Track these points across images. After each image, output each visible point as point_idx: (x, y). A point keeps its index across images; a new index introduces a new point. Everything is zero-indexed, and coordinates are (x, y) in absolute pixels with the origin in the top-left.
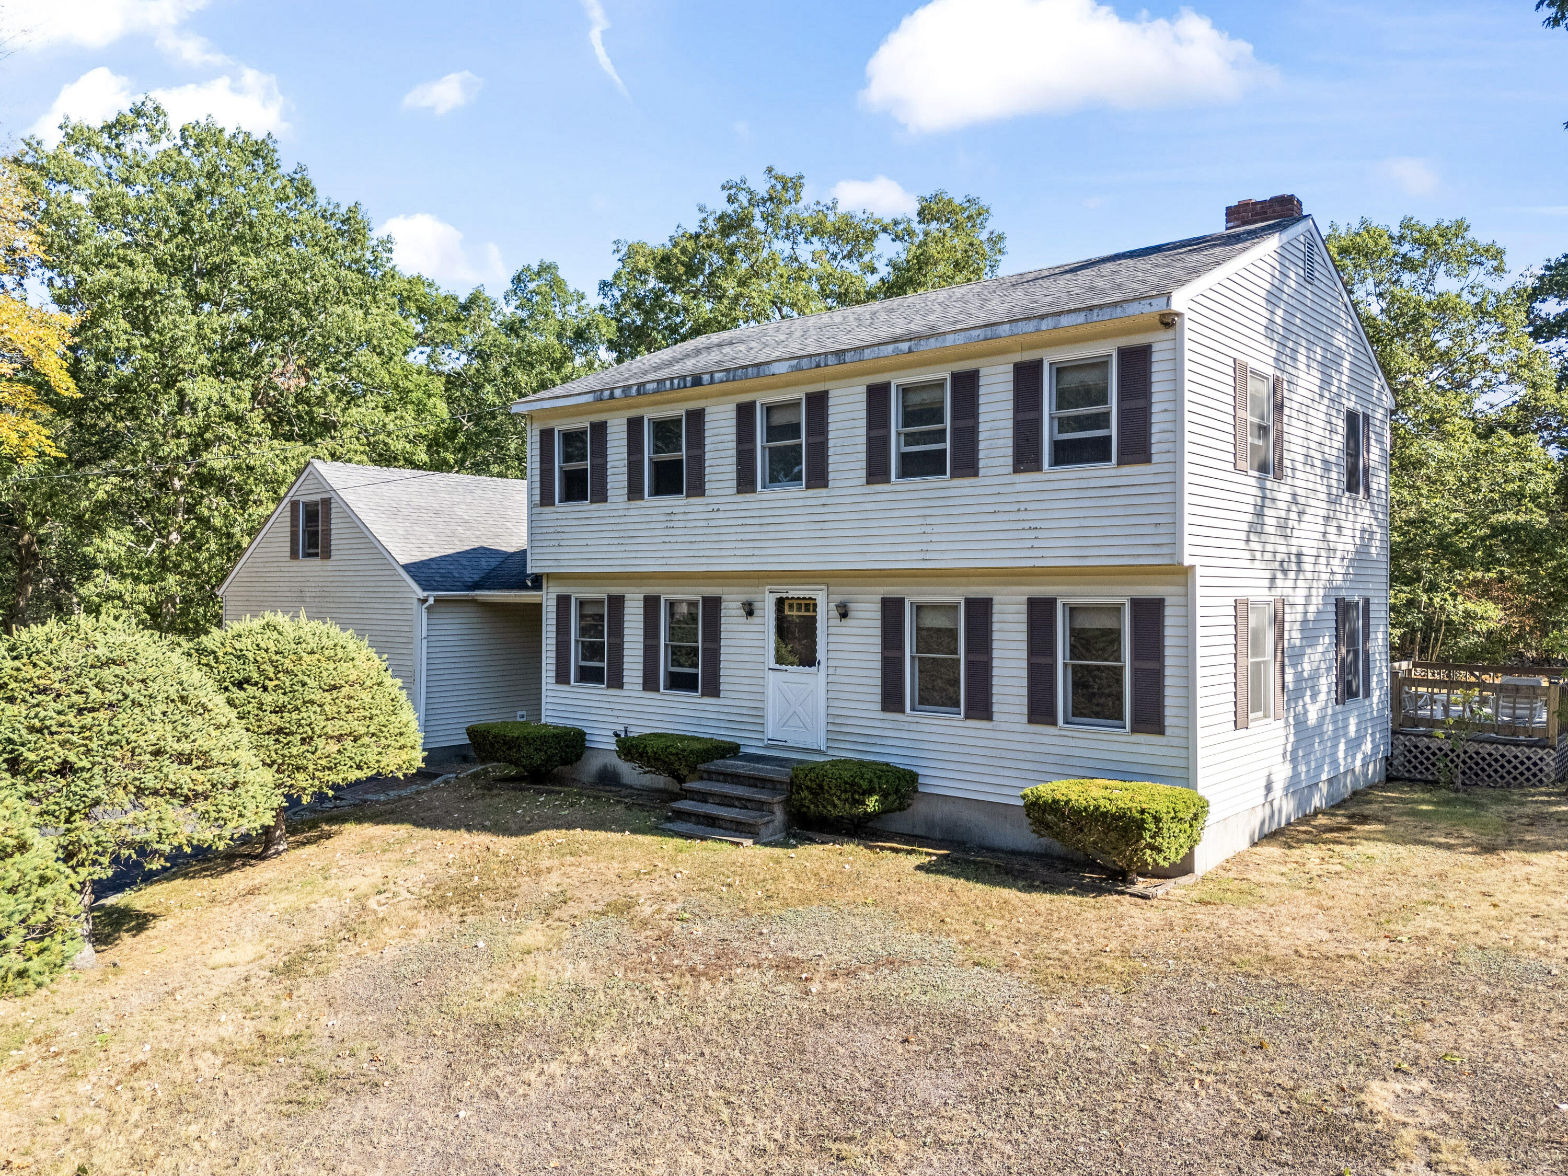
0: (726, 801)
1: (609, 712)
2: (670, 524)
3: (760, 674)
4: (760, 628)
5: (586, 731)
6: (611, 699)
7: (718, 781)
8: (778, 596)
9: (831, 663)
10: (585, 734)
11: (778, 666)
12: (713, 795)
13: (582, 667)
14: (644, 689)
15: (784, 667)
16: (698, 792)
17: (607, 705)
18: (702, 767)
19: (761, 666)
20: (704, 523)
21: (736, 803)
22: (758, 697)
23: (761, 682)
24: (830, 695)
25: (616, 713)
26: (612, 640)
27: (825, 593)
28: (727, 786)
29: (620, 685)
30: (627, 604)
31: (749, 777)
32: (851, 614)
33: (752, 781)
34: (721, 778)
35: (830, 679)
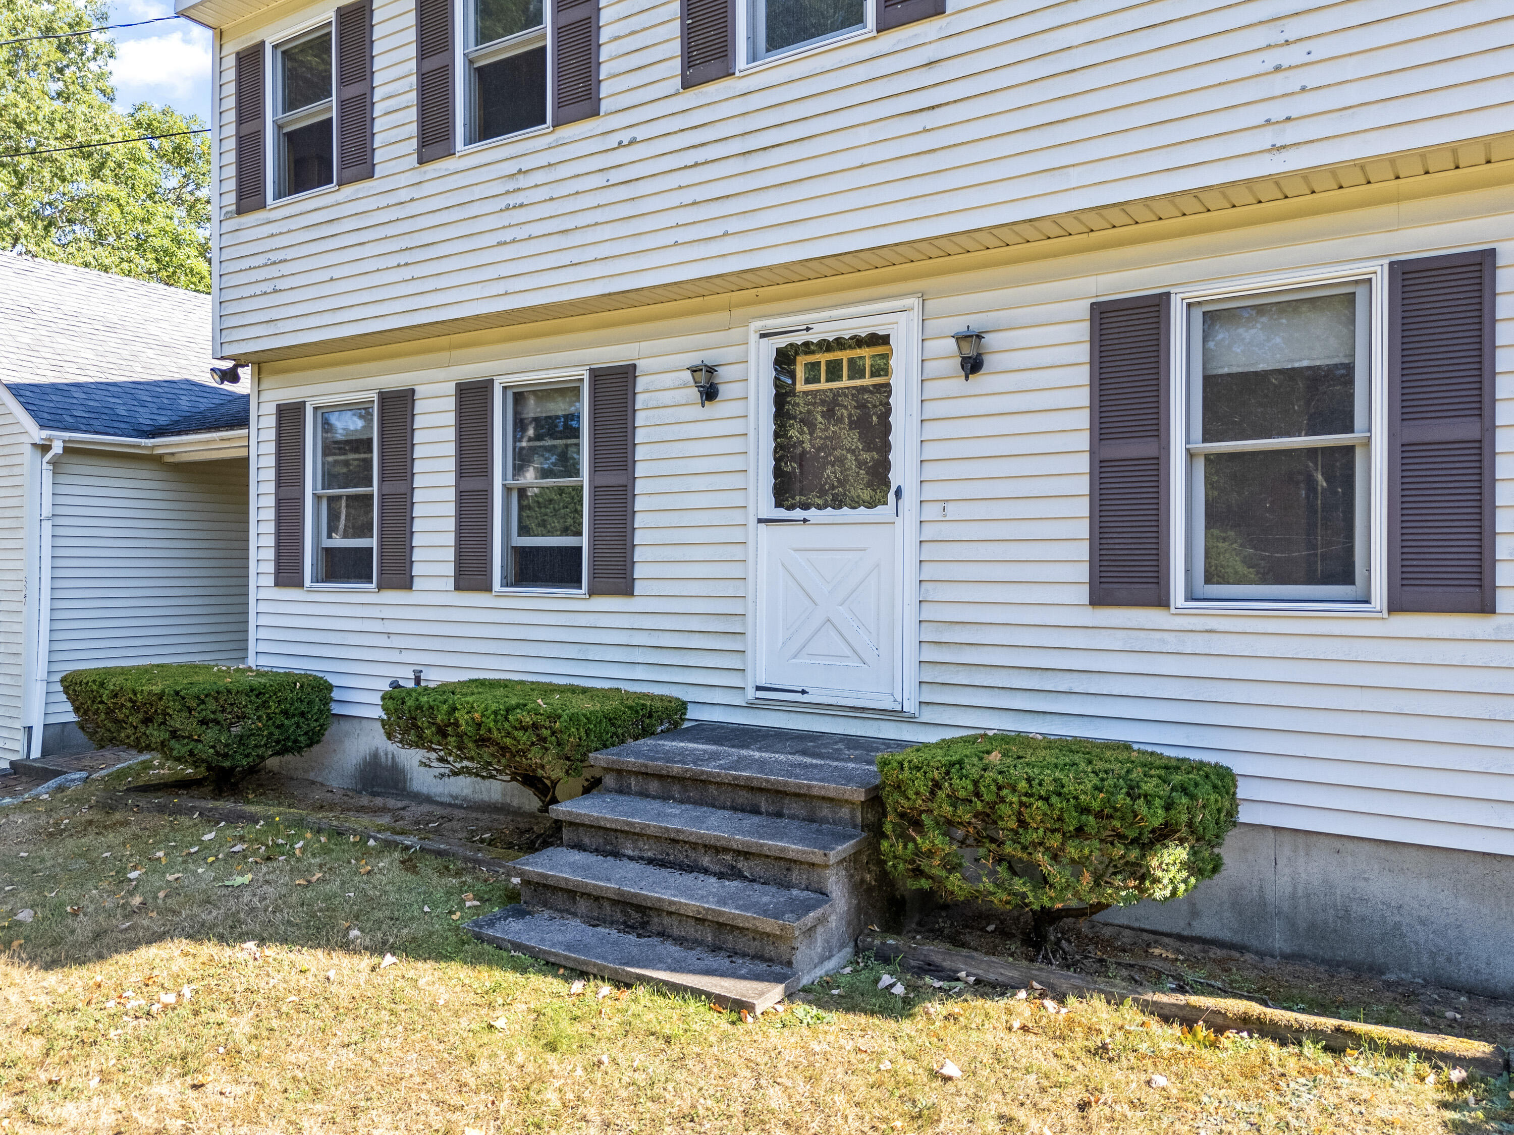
0: (675, 854)
1: (383, 641)
2: (512, 200)
3: (737, 535)
4: (736, 427)
5: (333, 680)
6: (387, 613)
7: (644, 794)
8: (782, 342)
9: (930, 492)
10: (330, 687)
11: (782, 513)
12: (635, 835)
13: (329, 551)
14: (458, 588)
15: (798, 513)
16: (595, 828)
17: (377, 626)
18: (600, 758)
19: (737, 517)
20: (598, 181)
21: (706, 861)
22: (730, 589)
23: (737, 553)
24: (929, 572)
25: (396, 642)
26: (389, 488)
27: (915, 316)
28: (673, 809)
29: (406, 583)
30: (419, 407)
31: (735, 786)
32: (990, 361)
33: (743, 797)
34: (654, 786)
35: (929, 532)
